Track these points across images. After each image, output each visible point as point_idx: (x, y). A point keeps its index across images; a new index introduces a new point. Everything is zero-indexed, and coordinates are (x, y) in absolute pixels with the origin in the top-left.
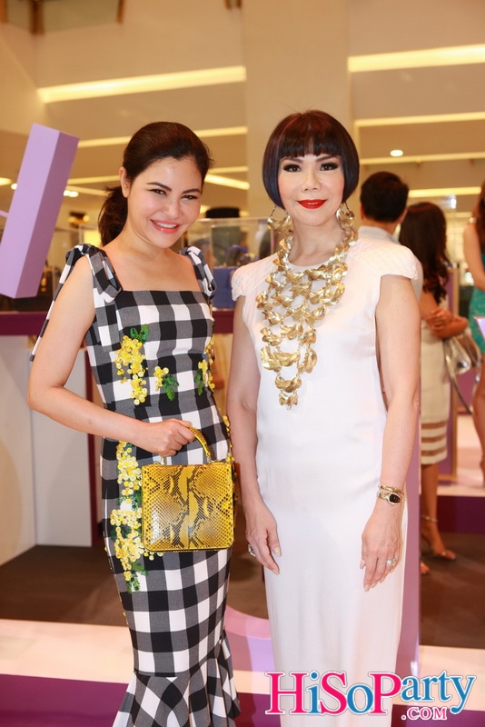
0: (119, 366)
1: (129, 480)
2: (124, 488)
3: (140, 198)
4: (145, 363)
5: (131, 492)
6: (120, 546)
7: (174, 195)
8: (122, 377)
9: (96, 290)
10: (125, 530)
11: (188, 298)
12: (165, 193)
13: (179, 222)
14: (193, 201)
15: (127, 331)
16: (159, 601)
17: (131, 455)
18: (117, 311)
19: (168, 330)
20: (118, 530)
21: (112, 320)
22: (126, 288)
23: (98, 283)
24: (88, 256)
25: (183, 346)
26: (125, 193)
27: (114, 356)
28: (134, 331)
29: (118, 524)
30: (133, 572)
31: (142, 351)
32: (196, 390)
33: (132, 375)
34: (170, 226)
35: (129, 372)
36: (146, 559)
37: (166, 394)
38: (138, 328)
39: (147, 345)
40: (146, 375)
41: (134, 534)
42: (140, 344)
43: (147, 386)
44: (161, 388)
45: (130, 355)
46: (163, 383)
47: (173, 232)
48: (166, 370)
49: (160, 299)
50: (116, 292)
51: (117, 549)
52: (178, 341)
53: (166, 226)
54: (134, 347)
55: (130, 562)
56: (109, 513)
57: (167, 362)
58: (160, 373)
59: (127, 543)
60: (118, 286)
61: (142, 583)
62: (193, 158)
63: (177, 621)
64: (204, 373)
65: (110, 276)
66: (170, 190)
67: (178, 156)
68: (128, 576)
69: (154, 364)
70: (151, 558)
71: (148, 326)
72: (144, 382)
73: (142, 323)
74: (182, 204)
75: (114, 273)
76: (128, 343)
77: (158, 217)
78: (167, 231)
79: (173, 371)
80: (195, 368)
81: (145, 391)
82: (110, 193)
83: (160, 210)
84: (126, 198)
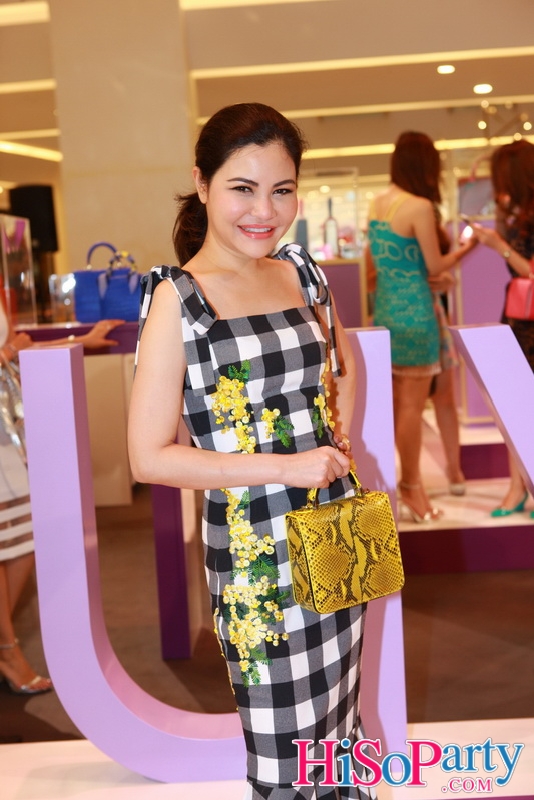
0: (217, 413)
1: (243, 549)
2: (239, 558)
3: (222, 203)
4: (249, 407)
5: (247, 563)
6: (236, 629)
7: (263, 191)
8: (222, 426)
9: (185, 321)
10: (242, 610)
11: (293, 318)
12: (250, 190)
13: (272, 223)
14: (288, 197)
15: (224, 370)
16: (283, 696)
17: (245, 518)
18: (210, 346)
19: (274, 364)
20: (233, 610)
21: (204, 357)
22: (223, 314)
23: (187, 312)
24: (170, 279)
25: (293, 381)
26: (203, 198)
27: (210, 402)
28: (233, 369)
29: (233, 602)
30: (252, 661)
31: (244, 393)
32: (315, 432)
33: (234, 422)
34: (262, 230)
35: (231, 418)
36: (269, 645)
37: (280, 441)
38: (238, 365)
39: (250, 385)
40: (252, 420)
41: (252, 614)
42: (242, 384)
43: (255, 434)
44: (274, 435)
45: (227, 398)
46: (275, 428)
47: (270, 237)
48: (277, 412)
49: (260, 325)
50: (211, 321)
51: (232, 632)
52: (287, 375)
53: (256, 230)
54: (233, 388)
55: (248, 649)
56: (222, 589)
57: (276, 401)
58: (269, 417)
59: (244, 625)
60: (212, 313)
61: (264, 674)
62: (282, 142)
63: (305, 715)
64: (322, 409)
65: (203, 303)
66: (256, 184)
67: (260, 142)
68: (245, 666)
69: (260, 407)
70: (276, 643)
71: (249, 362)
72: (250, 429)
73: (242, 358)
74: (274, 201)
75: (204, 299)
76: (226, 385)
77: (246, 221)
78: (259, 236)
79: (285, 411)
80: (310, 405)
81: (252, 440)
82: (184, 202)
83: (248, 212)
84: (204, 205)
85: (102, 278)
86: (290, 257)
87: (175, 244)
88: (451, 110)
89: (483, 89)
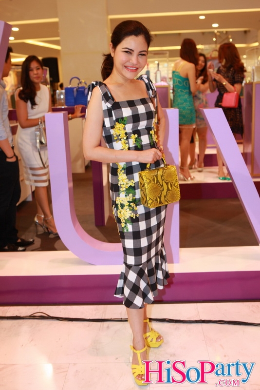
0: (115, 136)
1: (123, 184)
2: (121, 187)
3: (119, 57)
4: (126, 134)
5: (124, 189)
6: (120, 212)
7: (135, 54)
8: (116, 140)
9: (103, 102)
10: (122, 206)
11: (144, 102)
12: (130, 53)
13: (137, 66)
14: (144, 57)
15: (117, 120)
16: (136, 235)
17: (124, 173)
18: (113, 112)
19: (136, 118)
20: (119, 206)
21: (110, 116)
22: (117, 100)
23: (104, 99)
24: (98, 86)
25: (143, 125)
26: (112, 55)
27: (112, 132)
28: (121, 120)
29: (119, 203)
30: (126, 223)
31: (125, 129)
32: (150, 143)
33: (121, 139)
34: (133, 69)
35: (120, 138)
36: (132, 218)
37: (137, 146)
38: (122, 118)
39: (127, 126)
40: (127, 138)
41: (126, 207)
42: (124, 126)
43: (128, 143)
44: (135, 144)
45: (119, 130)
46: (136, 141)
47: (136, 71)
48: (136, 136)
49: (131, 104)
50: (113, 102)
51: (119, 213)
52: (140, 122)
53: (131, 68)
54: (120, 127)
55: (124, 219)
56: (116, 198)
57: (136, 132)
58: (134, 137)
59: (123, 211)
60: (113, 99)
61: (130, 228)
62: (144, 36)
63: (144, 242)
64: (153, 135)
65: (110, 95)
66: (133, 51)
67: (136, 35)
68: (123, 225)
69: (130, 133)
70: (134, 218)
71: (127, 117)
72: (127, 142)
73: (124, 116)
74: (139, 58)
75: (111, 94)
76: (118, 125)
77: (127, 64)
78: (132, 71)
79: (139, 135)
80: (149, 133)
81: (127, 145)
82: (105, 57)
83: (128, 61)
84: (113, 58)
85: (75, 89)
86: (143, 80)
87: (102, 73)
88: (203, 33)
89: (215, 25)
